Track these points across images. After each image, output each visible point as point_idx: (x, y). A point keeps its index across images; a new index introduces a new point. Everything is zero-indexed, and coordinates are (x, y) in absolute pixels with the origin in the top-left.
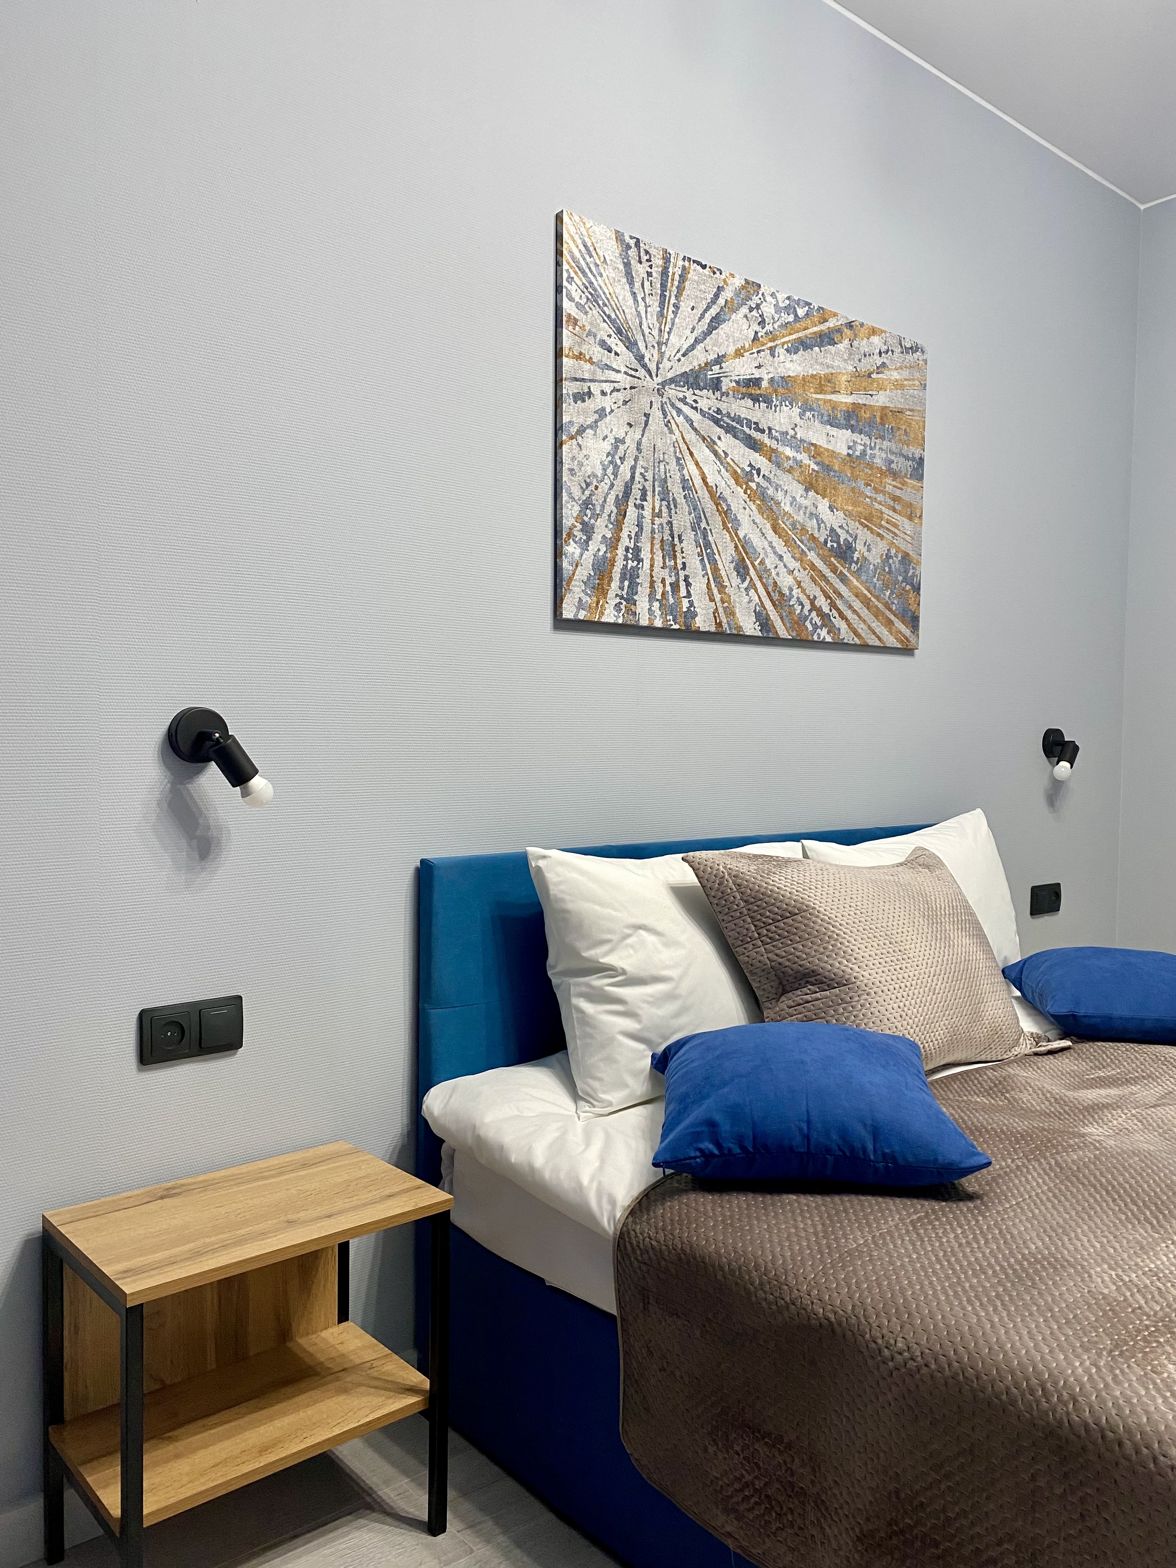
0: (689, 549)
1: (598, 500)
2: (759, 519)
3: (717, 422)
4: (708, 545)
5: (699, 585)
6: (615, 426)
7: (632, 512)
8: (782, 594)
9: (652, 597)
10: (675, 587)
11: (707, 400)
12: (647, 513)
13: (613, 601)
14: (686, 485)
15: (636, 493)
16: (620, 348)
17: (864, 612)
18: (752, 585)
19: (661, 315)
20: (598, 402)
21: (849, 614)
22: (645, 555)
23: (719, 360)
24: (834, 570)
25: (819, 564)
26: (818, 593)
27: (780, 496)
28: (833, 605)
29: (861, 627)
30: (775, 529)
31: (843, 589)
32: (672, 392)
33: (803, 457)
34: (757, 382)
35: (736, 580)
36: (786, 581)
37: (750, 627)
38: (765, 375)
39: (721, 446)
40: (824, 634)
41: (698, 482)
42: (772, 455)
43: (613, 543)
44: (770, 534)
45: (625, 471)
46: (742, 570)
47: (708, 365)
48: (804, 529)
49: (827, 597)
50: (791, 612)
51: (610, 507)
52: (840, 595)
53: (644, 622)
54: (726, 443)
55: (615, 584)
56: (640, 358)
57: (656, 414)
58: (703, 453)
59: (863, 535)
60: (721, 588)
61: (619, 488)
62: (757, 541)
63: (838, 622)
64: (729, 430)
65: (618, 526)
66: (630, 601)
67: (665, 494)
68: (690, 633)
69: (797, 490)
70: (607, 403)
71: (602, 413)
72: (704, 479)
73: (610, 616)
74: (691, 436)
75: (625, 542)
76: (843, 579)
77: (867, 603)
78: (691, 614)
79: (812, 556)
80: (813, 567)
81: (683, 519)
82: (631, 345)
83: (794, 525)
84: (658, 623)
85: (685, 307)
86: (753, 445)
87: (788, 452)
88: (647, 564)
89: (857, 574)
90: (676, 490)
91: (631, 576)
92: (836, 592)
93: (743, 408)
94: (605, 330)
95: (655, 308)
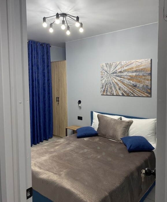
0: (113, 88)
2: (122, 84)
4: (115, 87)
5: (114, 91)
6: (105, 79)
8: (125, 91)
9: (109, 92)
10: (112, 91)
11: (115, 74)
12: (108, 85)
13: (105, 93)
14: (112, 82)
15: (107, 84)
16: (106, 73)
17: (139, 92)
18: (121, 90)
19: (110, 68)
21: (136, 93)
22: (108, 89)
23: (116, 70)
24: (133, 88)
25: (131, 88)
26: (131, 91)
27: (125, 81)
28: (133, 92)
29: (138, 94)
30: (124, 85)
31: (135, 90)
32: (111, 75)
33: (128, 77)
35: (119, 90)
37: (121, 94)
38: (122, 70)
39: (117, 78)
40: (132, 95)
41: (114, 82)
42: (123, 78)
43: (105, 88)
45: (106, 82)
48: (128, 84)
50: (127, 93)
51: (105, 85)
53: (108, 94)
56: (108, 73)
57: (109, 77)
58: (115, 79)
59: (138, 84)
60: (117, 91)
61: (106, 84)
62: (121, 86)
63: (134, 94)
64: (117, 76)
65: (106, 87)
67: (110, 83)
68: (113, 95)
69: (127, 81)
70: (104, 77)
74: (113, 78)
76: (135, 89)
78: (113, 94)
81: (112, 85)
84: (110, 94)
85: (112, 67)
86: (121, 77)
87: (126, 77)
88: (108, 90)
89: (138, 88)
91: (107, 91)
93: (120, 74)
94: (104, 72)
95: (109, 68)
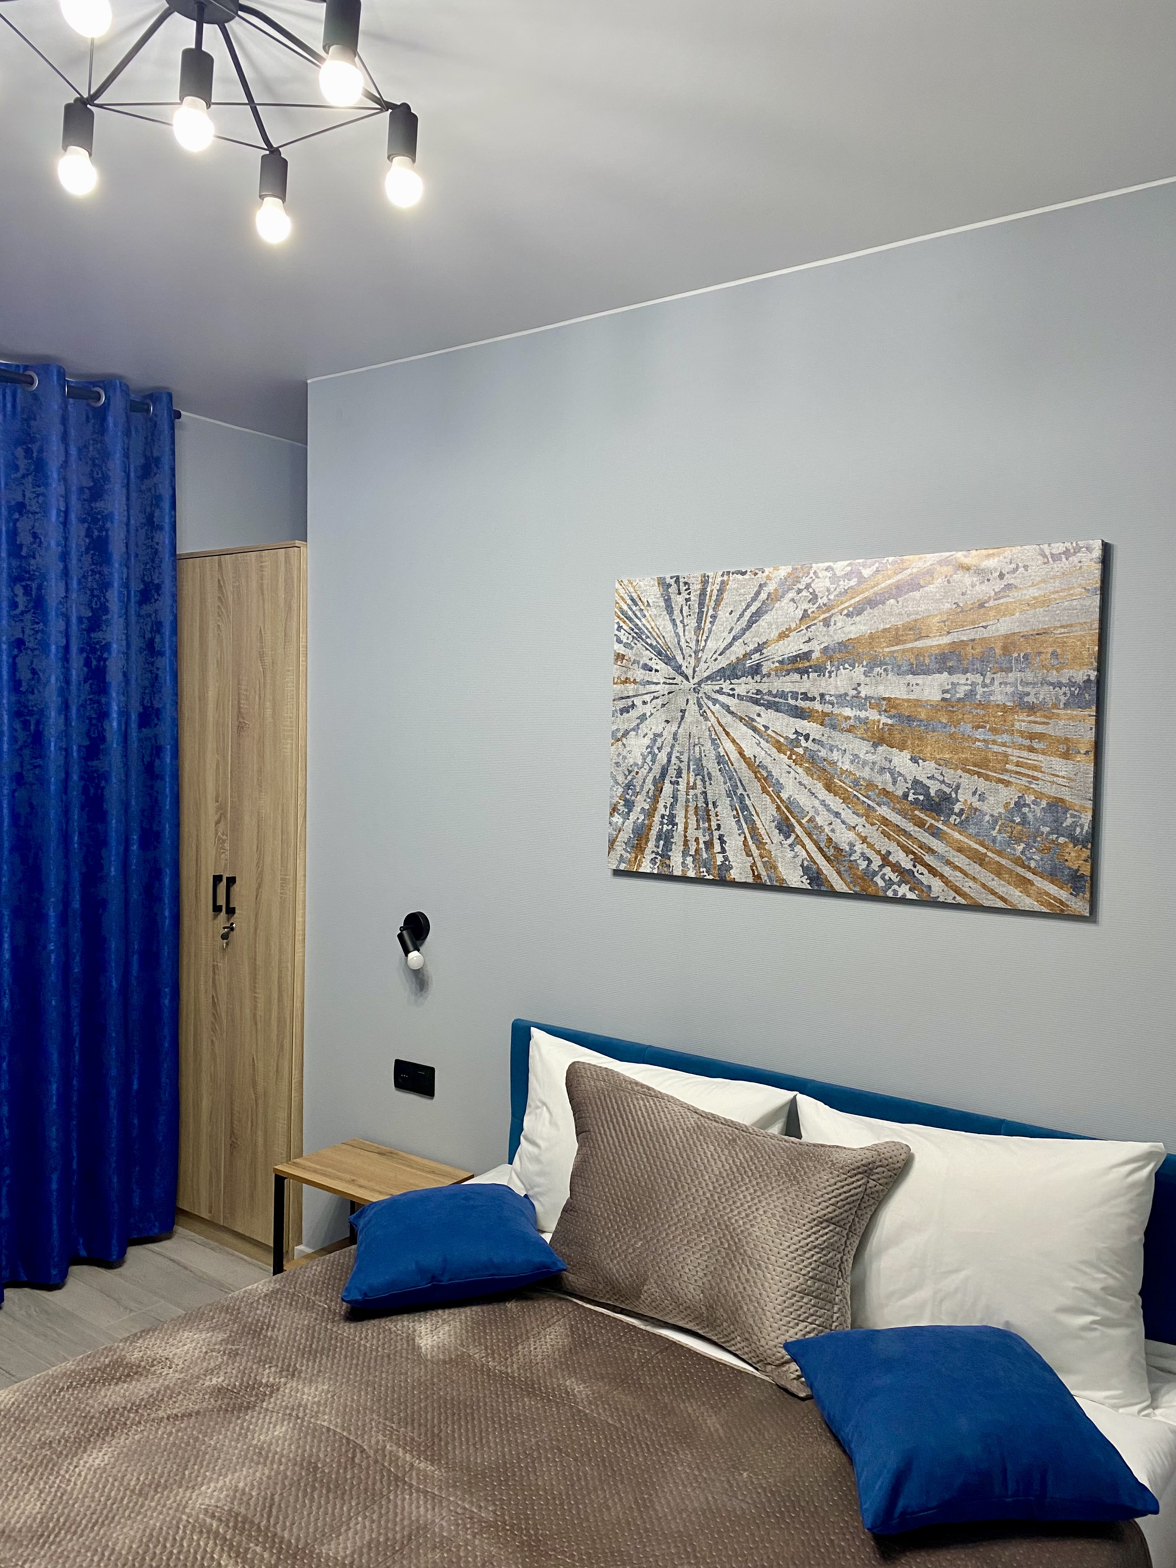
0: (725, 814)
1: (637, 783)
2: (807, 780)
3: (756, 702)
4: (745, 808)
5: (734, 843)
6: (654, 725)
7: (668, 788)
8: (837, 848)
9: (685, 853)
10: (709, 845)
11: (745, 686)
12: (682, 787)
13: (648, 856)
14: (720, 759)
15: (672, 772)
16: (661, 666)
17: (974, 869)
18: (798, 841)
19: (699, 628)
20: (640, 709)
21: (947, 871)
22: (680, 820)
23: (759, 649)
24: (921, 824)
25: (895, 818)
26: (893, 847)
27: (835, 756)
28: (918, 860)
29: (967, 886)
30: (829, 787)
31: (934, 843)
32: (707, 688)
33: (872, 715)
34: (807, 655)
35: (777, 837)
36: (843, 837)
37: (795, 879)
38: (816, 648)
39: (760, 723)
40: (904, 890)
41: (734, 755)
42: (824, 719)
43: (650, 814)
44: (823, 793)
45: (662, 757)
46: (785, 828)
47: (747, 656)
48: (870, 785)
49: (907, 851)
50: (853, 865)
51: (649, 785)
52: (931, 851)
53: (678, 872)
54: (767, 718)
55: (651, 844)
56: (678, 669)
57: (693, 708)
58: (740, 731)
59: (968, 782)
60: (760, 844)
61: (657, 770)
62: (804, 800)
63: (926, 878)
64: (769, 706)
65: (655, 800)
66: (665, 856)
67: (700, 770)
68: (723, 881)
69: (862, 748)
70: (648, 710)
71: (643, 718)
72: (741, 753)
73: (646, 867)
74: (727, 719)
75: (661, 810)
76: (935, 833)
77: (980, 859)
78: (726, 867)
79: (884, 811)
80: (885, 821)
81: (718, 788)
82: (668, 660)
83: (856, 783)
84: (691, 874)
85: (723, 614)
86: (799, 714)
87: (847, 712)
88: (681, 827)
89: (962, 827)
90: (711, 765)
91: (666, 838)
92: (922, 846)
93: (789, 683)
94: (647, 656)
95: (692, 622)
